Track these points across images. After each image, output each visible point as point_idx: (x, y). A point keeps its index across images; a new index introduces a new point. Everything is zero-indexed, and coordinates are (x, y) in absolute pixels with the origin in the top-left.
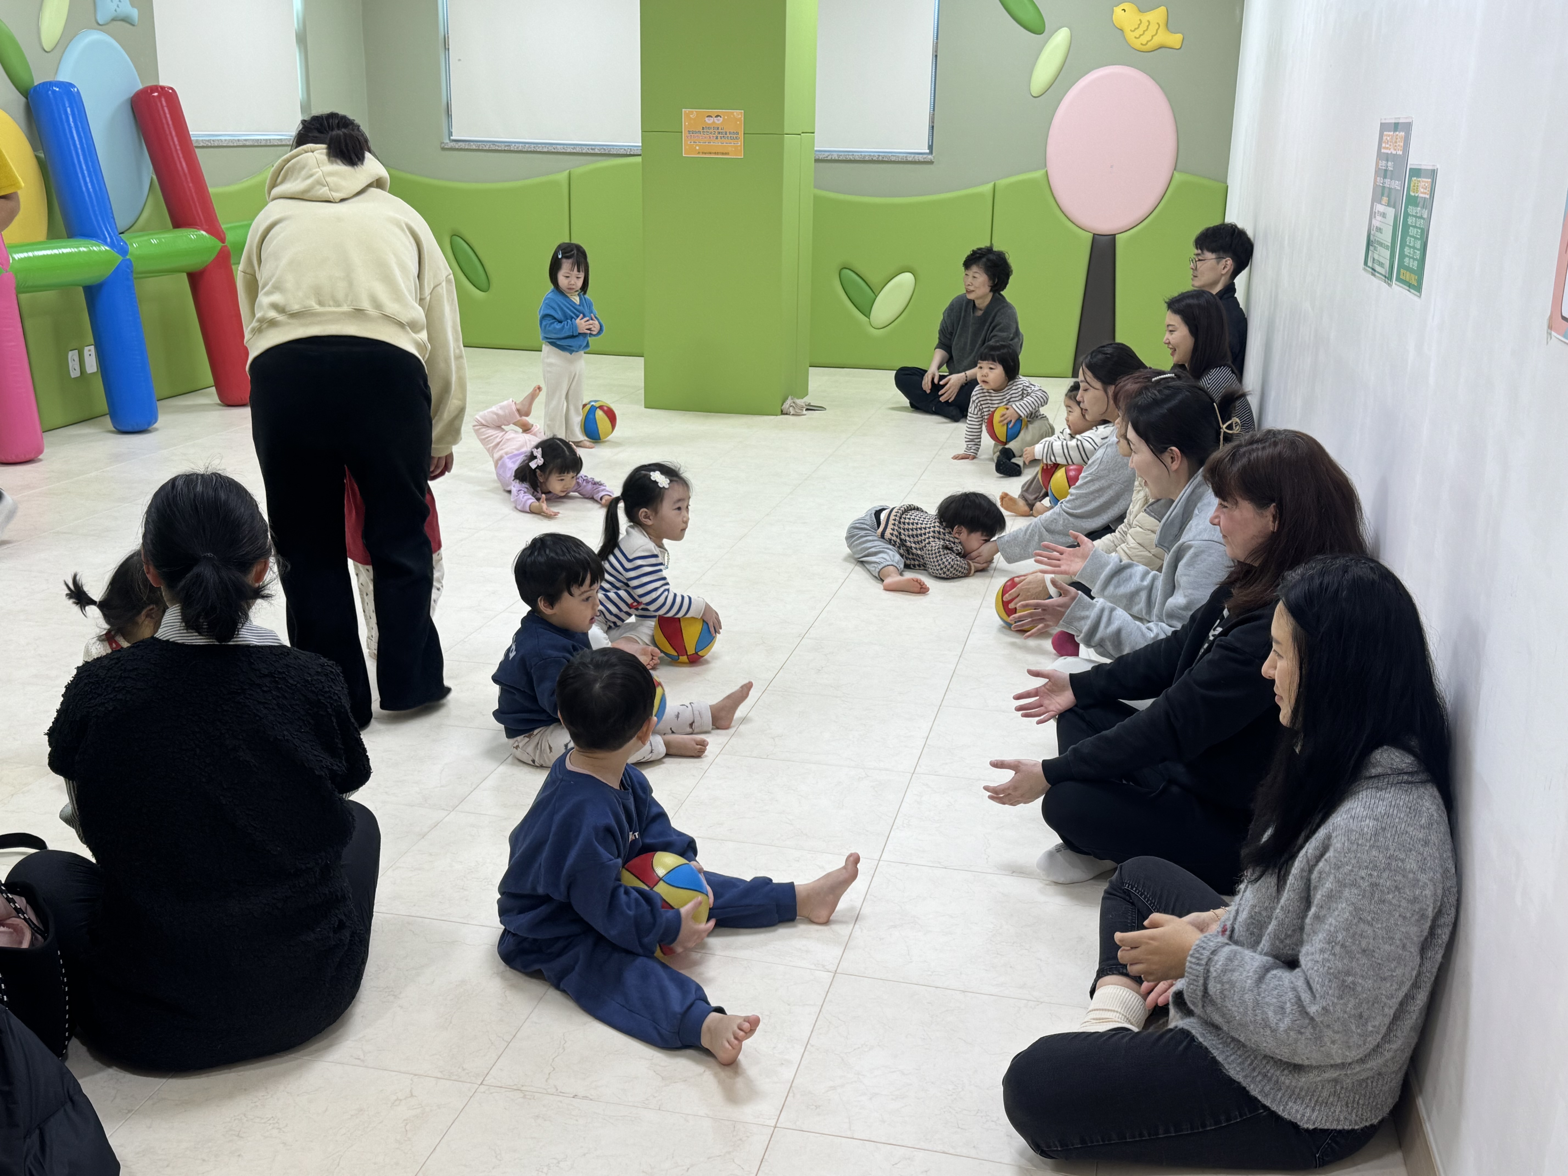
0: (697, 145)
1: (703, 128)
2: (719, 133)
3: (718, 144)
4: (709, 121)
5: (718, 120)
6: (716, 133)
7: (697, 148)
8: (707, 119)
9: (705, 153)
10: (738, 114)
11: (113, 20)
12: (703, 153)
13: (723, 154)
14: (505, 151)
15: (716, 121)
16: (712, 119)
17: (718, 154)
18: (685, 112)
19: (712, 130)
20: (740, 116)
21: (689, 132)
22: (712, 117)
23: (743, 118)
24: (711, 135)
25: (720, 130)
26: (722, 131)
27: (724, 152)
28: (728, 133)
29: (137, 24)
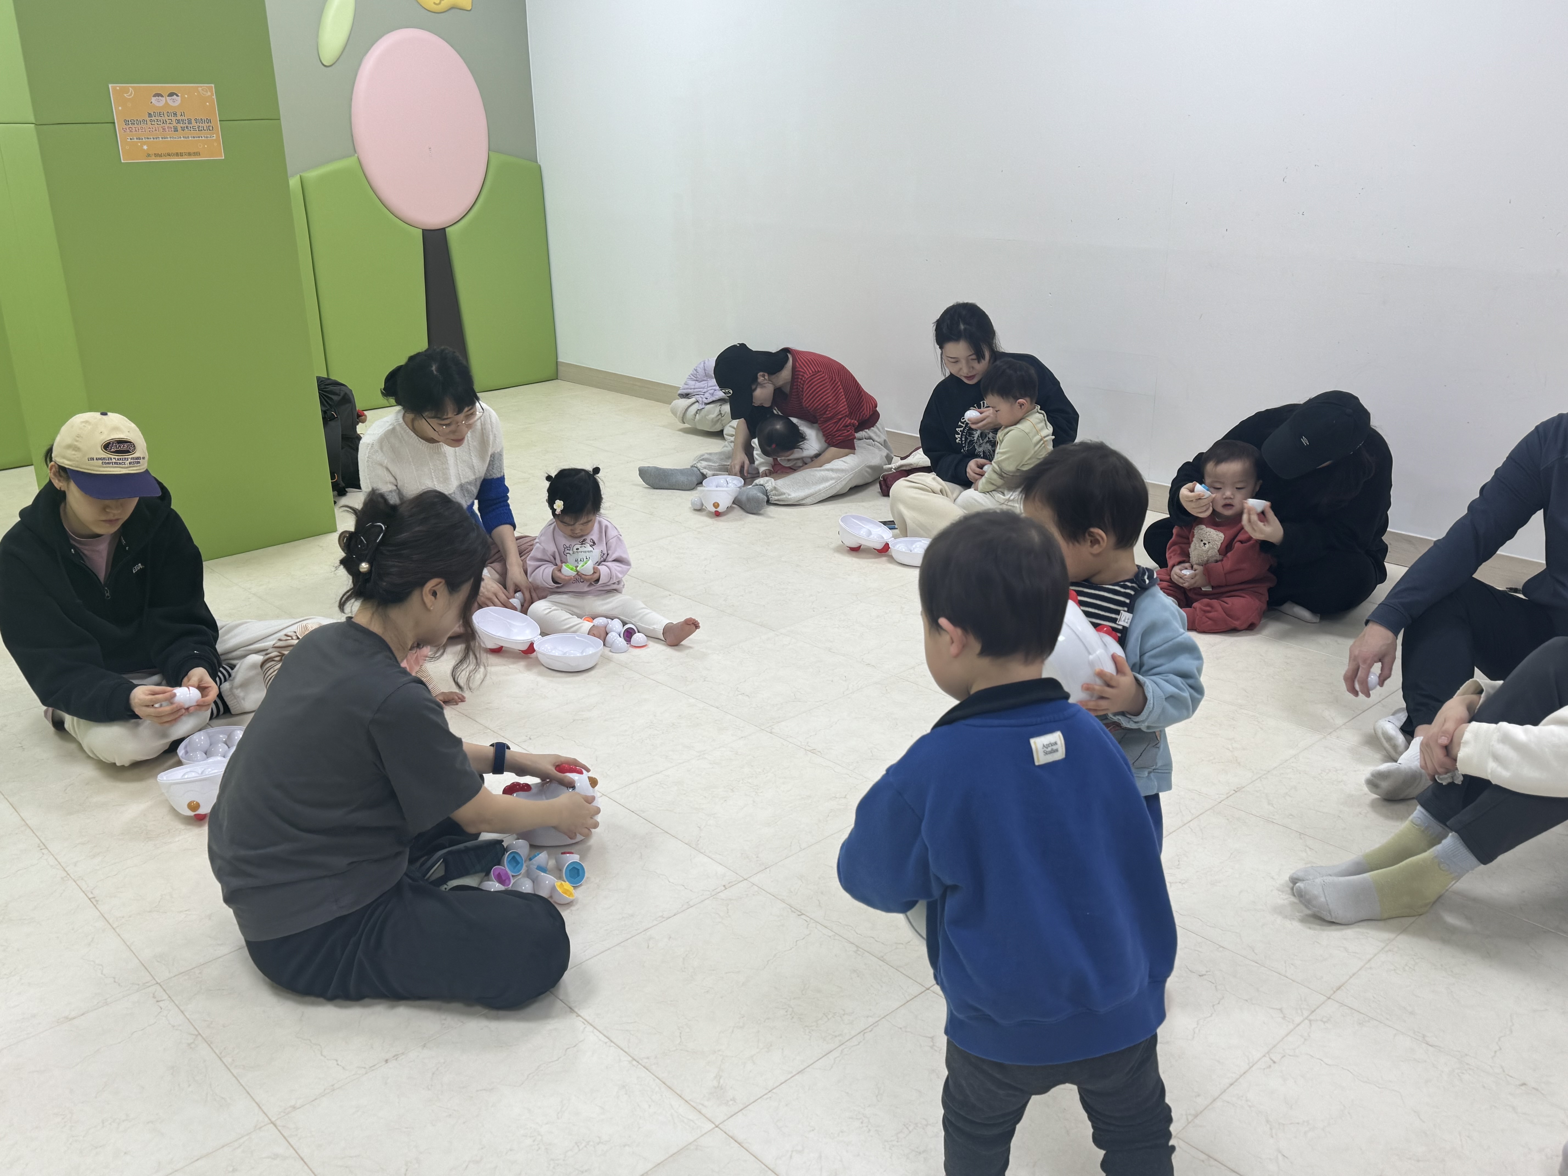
0: (145, 143)
1: (150, 114)
2: (178, 121)
3: (179, 141)
4: (158, 103)
5: (174, 101)
6: (174, 122)
7: (145, 147)
8: (154, 100)
9: (160, 156)
10: (207, 91)
12: (156, 155)
13: (190, 154)
15: (170, 103)
16: (163, 99)
17: (181, 155)
18: (114, 89)
19: (167, 118)
20: (209, 94)
21: (126, 122)
22: (162, 96)
23: (214, 97)
24: (166, 126)
25: (179, 118)
26: (183, 118)
27: (192, 151)
28: (193, 121)
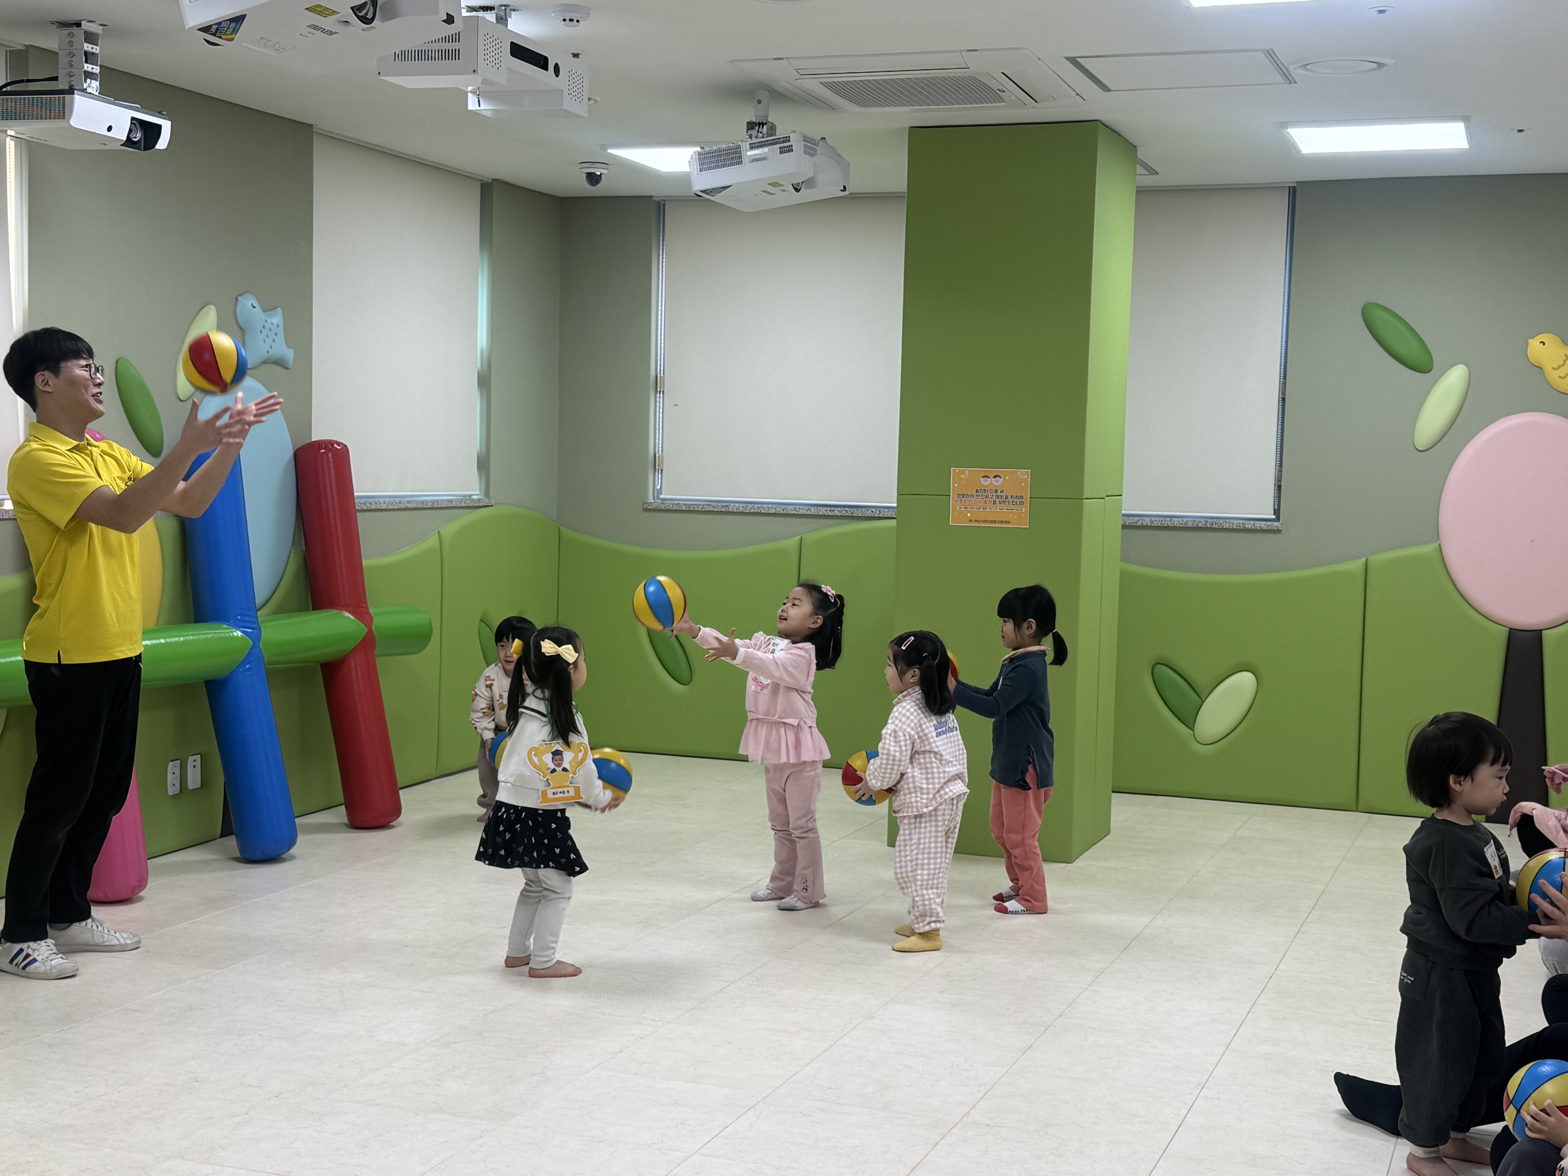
0: (968, 512)
1: (977, 490)
2: (998, 497)
3: (996, 511)
4: (985, 482)
5: (997, 481)
6: (994, 497)
7: (969, 515)
8: (982, 479)
9: (979, 522)
10: (1024, 474)
11: (264, 363)
12: (976, 521)
13: (1002, 522)
14: (721, 513)
15: (994, 482)
16: (989, 479)
17: (995, 522)
18: (953, 470)
19: (989, 494)
20: (1026, 476)
21: (959, 495)
23: (1029, 480)
24: (988, 500)
25: (999, 494)
26: (1002, 494)
27: (1004, 520)
28: (1009, 497)
29: (291, 366)
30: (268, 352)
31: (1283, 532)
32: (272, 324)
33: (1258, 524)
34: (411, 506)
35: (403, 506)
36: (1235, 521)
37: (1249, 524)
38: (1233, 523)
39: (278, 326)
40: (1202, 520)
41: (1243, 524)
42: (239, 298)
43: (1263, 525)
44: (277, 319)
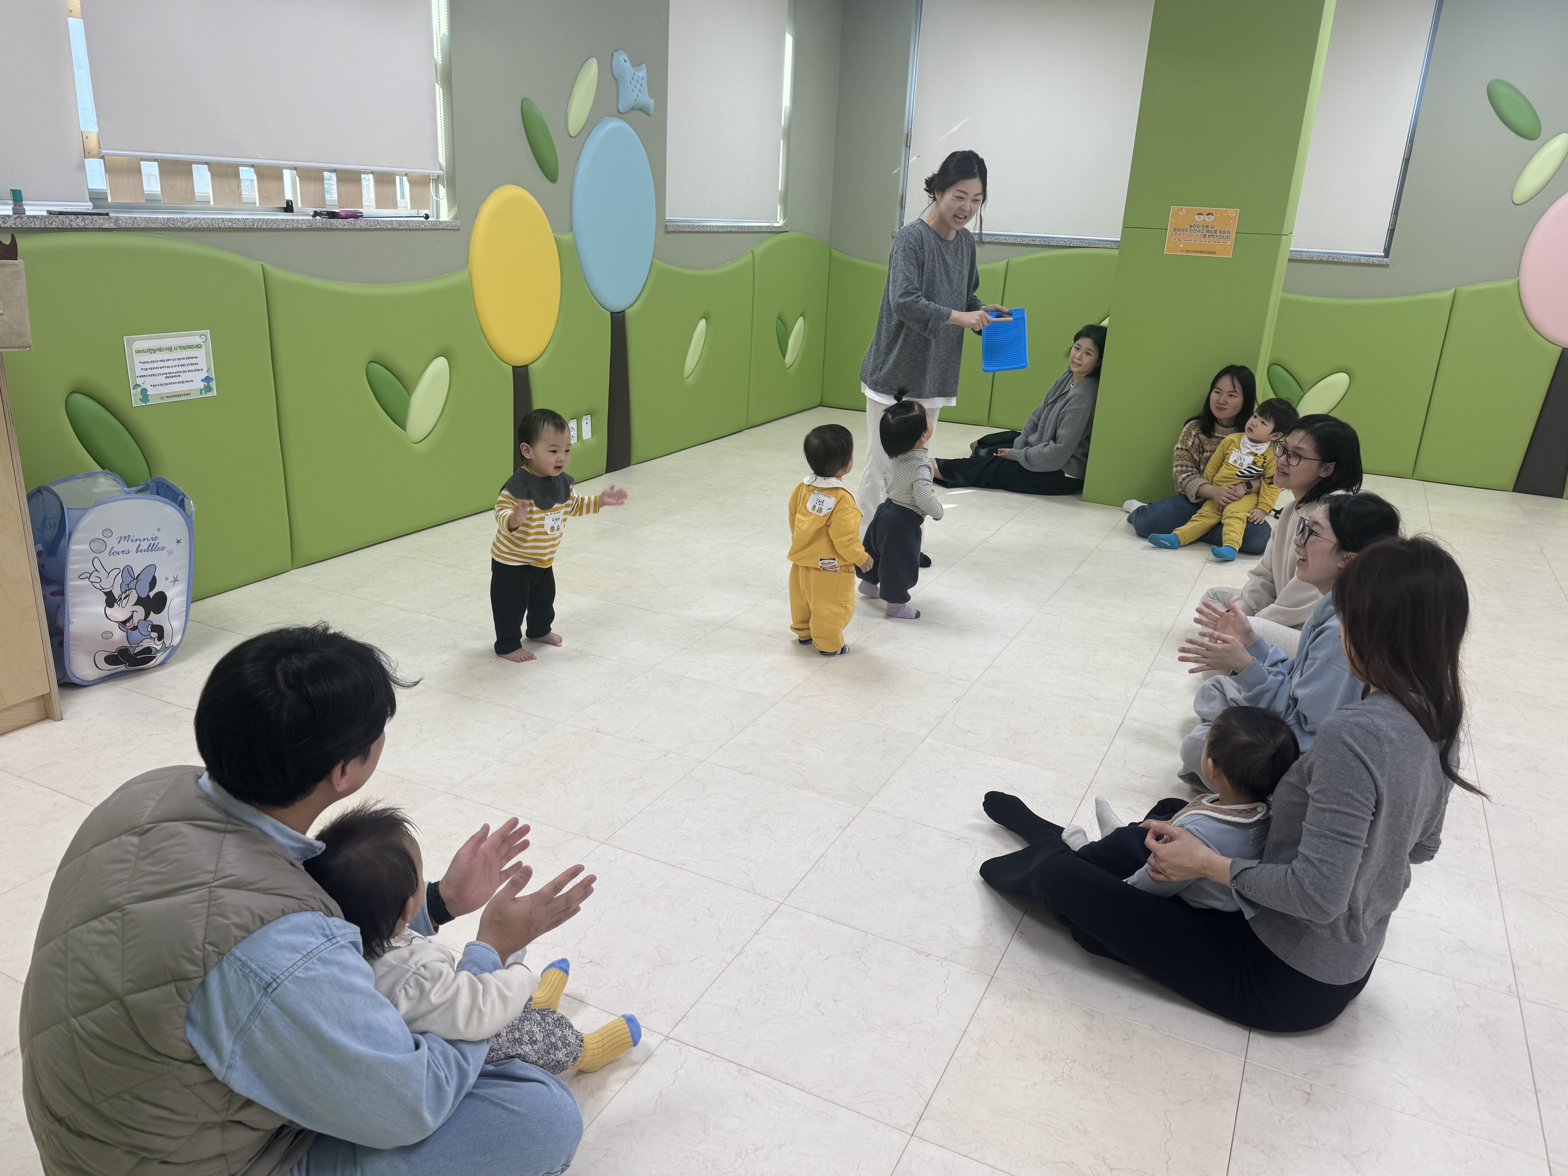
0: (1181, 243)
1: (1191, 226)
2: (1208, 231)
3: (1205, 243)
4: (1199, 219)
6: (1205, 232)
7: (1182, 246)
8: (1196, 217)
9: (1189, 252)
10: (1234, 213)
11: (632, 109)
12: (1187, 251)
13: (1209, 253)
15: (1207, 219)
16: (1203, 217)
17: (1203, 252)
18: (1173, 208)
19: (1201, 228)
20: (1235, 215)
21: (1175, 230)
22: (1202, 215)
23: (1237, 217)
24: (1199, 233)
25: (1209, 229)
26: (1212, 229)
27: (1211, 251)
28: (1218, 232)
29: (651, 114)
30: (635, 100)
31: (1390, 266)
32: (639, 76)
33: (1371, 260)
34: (734, 230)
35: (729, 230)
36: (1352, 257)
37: (1364, 260)
38: (1351, 259)
39: (643, 79)
40: (1326, 255)
41: (1359, 259)
42: (614, 53)
43: (1375, 260)
44: (642, 73)
